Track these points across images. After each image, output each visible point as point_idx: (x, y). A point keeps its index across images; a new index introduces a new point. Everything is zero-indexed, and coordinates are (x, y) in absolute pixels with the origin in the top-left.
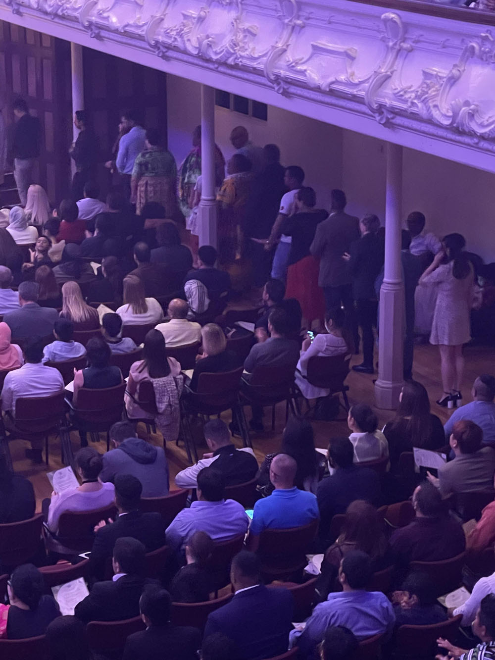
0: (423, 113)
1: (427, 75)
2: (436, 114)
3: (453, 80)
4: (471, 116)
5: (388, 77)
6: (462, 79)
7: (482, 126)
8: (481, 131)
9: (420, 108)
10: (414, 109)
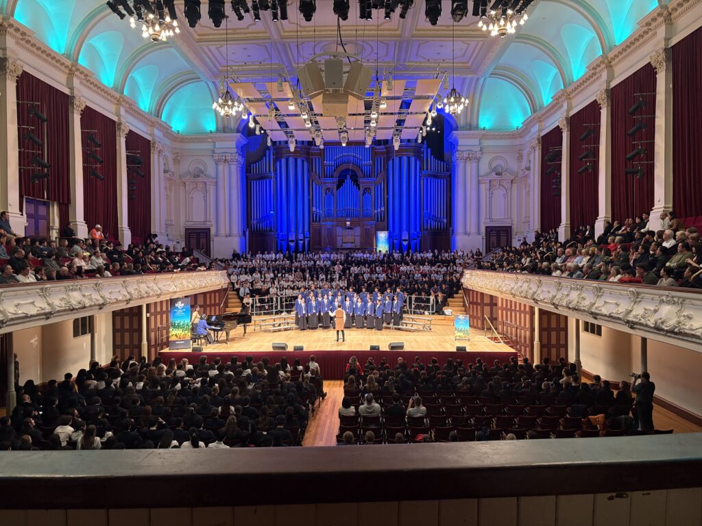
0: (644, 323)
1: (645, 309)
2: (649, 323)
3: (656, 311)
4: (662, 323)
5: (631, 311)
6: (660, 311)
7: (667, 327)
8: (666, 328)
9: (643, 321)
10: (641, 322)
